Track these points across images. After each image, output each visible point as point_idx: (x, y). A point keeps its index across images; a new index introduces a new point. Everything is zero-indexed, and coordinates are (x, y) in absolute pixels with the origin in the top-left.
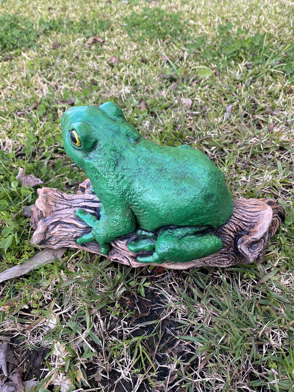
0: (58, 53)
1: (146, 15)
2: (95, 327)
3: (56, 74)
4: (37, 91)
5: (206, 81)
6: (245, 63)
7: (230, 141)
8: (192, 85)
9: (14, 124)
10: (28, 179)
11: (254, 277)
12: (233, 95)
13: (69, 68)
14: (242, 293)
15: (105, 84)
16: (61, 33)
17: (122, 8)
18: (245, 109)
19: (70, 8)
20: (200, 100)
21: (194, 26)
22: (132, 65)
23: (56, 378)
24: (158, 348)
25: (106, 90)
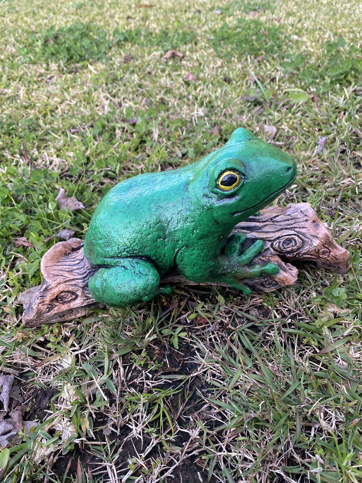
0: (128, 68)
1: (240, 28)
2: (114, 374)
3: (121, 91)
4: (98, 108)
5: (299, 107)
6: (353, 87)
7: (317, 180)
8: (280, 111)
9: (66, 142)
10: (68, 202)
11: (317, 344)
12: (331, 126)
13: (138, 84)
14: (297, 360)
15: (176, 104)
16: (137, 46)
17: (213, 19)
18: (344, 144)
19: (152, 18)
20: (287, 129)
21: (297, 42)
22: (212, 84)
23: (60, 422)
25: (176, 111)
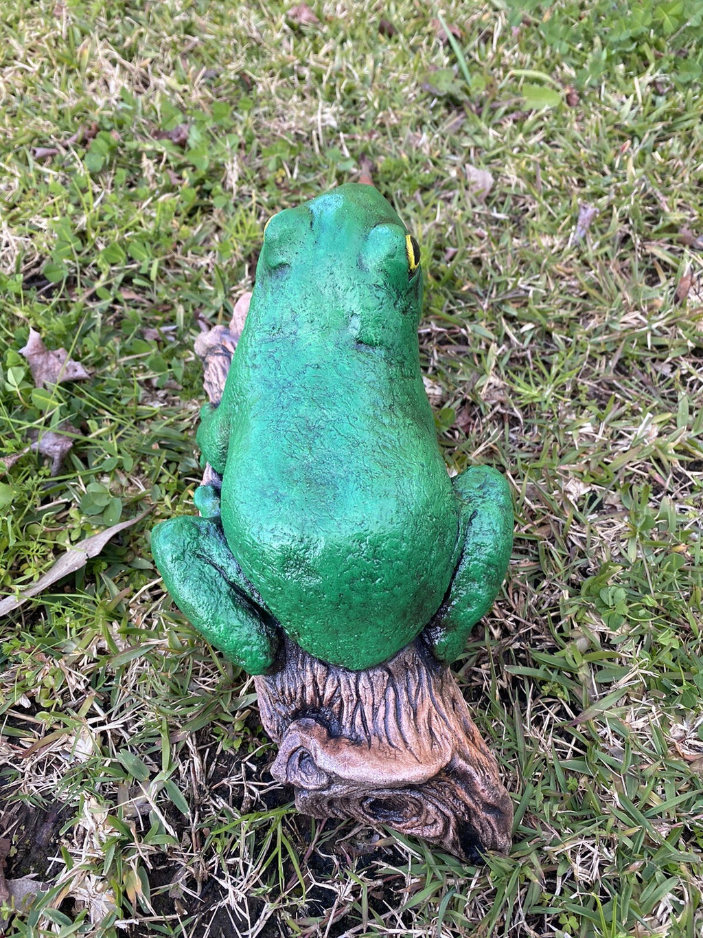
2: (181, 768)
3: (146, 38)
4: (93, 85)
5: (541, 119)
6: (652, 74)
7: (573, 314)
8: (501, 125)
9: (26, 182)
10: (51, 362)
11: (567, 697)
12: (604, 174)
13: (184, 22)
14: (531, 735)
15: (273, 92)
18: (627, 221)
20: (514, 179)
22: (353, 37)
23: (82, 884)
24: (320, 839)
25: (274, 106)
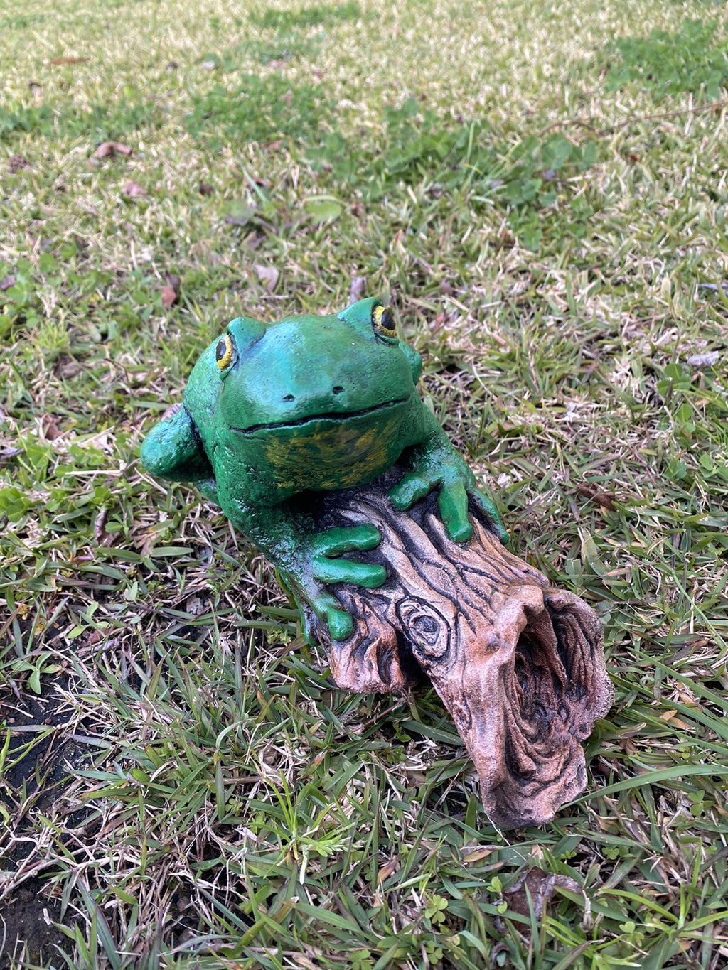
1: (245, 92)
5: (327, 228)
6: (427, 185)
8: (295, 238)
12: (379, 257)
13: (32, 211)
15: (101, 245)
16: (43, 138)
17: (200, 78)
18: (399, 287)
19: (80, 83)
20: (297, 271)
25: (102, 256)
